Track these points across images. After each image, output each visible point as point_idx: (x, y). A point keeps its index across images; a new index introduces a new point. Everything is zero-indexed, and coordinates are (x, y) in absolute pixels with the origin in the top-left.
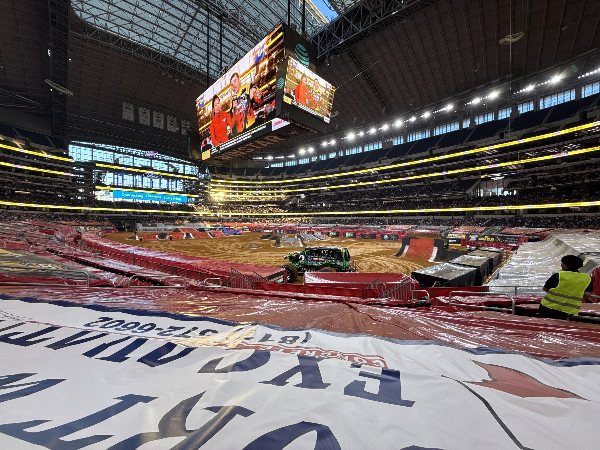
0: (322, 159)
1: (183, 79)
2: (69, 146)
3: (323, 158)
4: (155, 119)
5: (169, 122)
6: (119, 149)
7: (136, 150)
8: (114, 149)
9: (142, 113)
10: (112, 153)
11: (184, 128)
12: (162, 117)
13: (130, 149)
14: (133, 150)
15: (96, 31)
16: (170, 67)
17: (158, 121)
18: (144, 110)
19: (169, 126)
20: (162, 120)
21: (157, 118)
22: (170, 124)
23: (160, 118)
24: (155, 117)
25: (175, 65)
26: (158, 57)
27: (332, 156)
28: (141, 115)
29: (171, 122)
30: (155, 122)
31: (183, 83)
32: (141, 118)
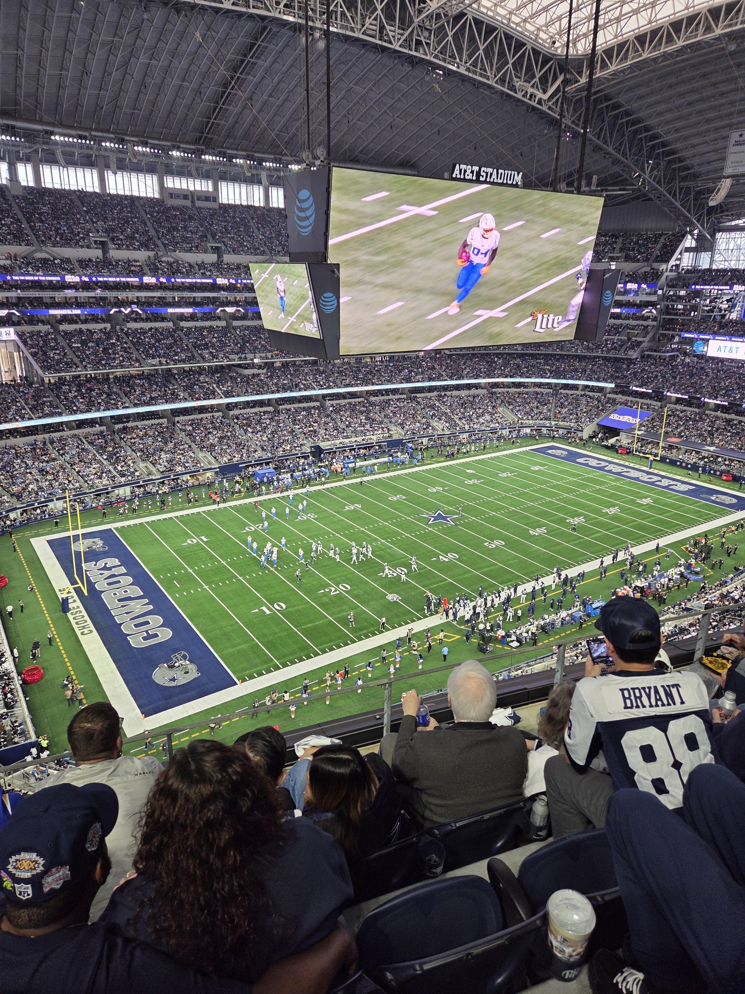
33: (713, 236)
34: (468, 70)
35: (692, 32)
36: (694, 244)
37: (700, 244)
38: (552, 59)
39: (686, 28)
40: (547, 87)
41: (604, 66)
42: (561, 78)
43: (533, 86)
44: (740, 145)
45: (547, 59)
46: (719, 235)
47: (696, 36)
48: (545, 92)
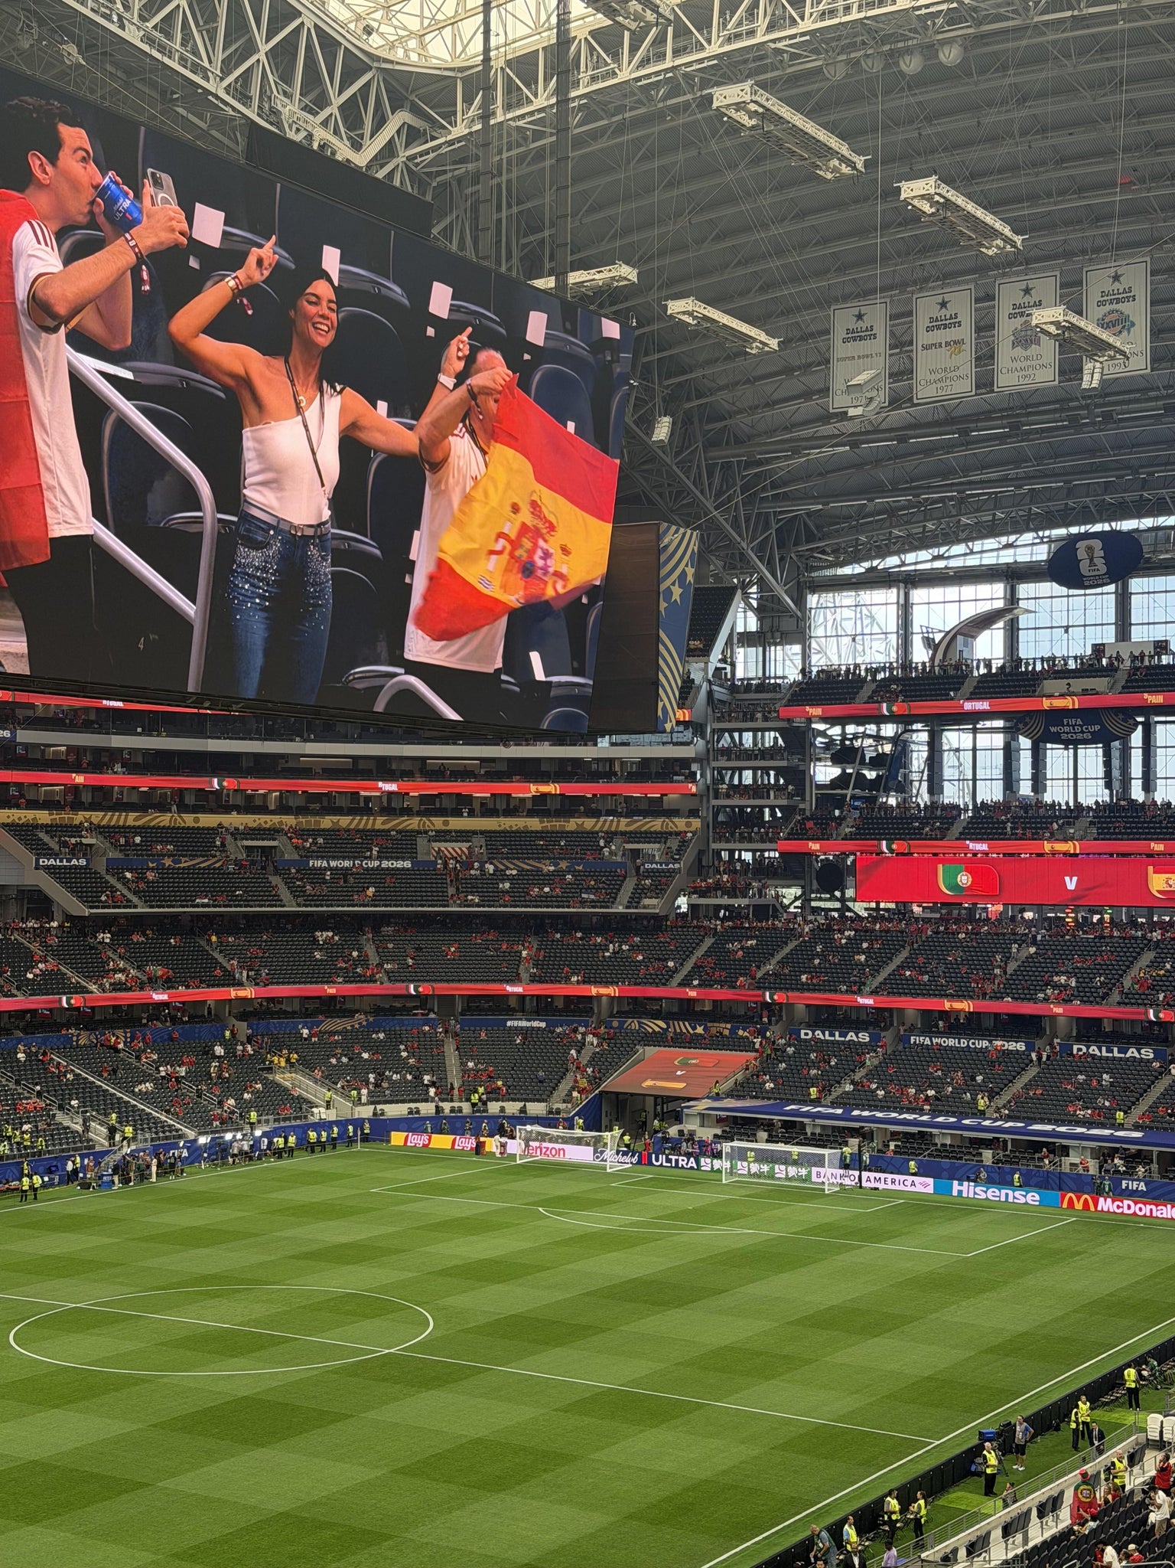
4: (1006, 331)
9: (936, 324)
16: (806, 25)
17: (1027, 337)
18: (943, 305)
21: (1019, 321)
24: (1004, 318)
28: (926, 348)
29: (1108, 308)
30: (1006, 354)
31: (950, 56)
32: (926, 364)
33: (800, 601)
34: (148, 39)
35: (740, 24)
36: (753, 624)
37: (768, 622)
38: (371, 68)
39: (722, 13)
40: (362, 136)
41: (514, 99)
42: (396, 121)
43: (325, 124)
44: (861, 338)
45: (355, 66)
46: (812, 600)
47: (751, 33)
48: (357, 146)
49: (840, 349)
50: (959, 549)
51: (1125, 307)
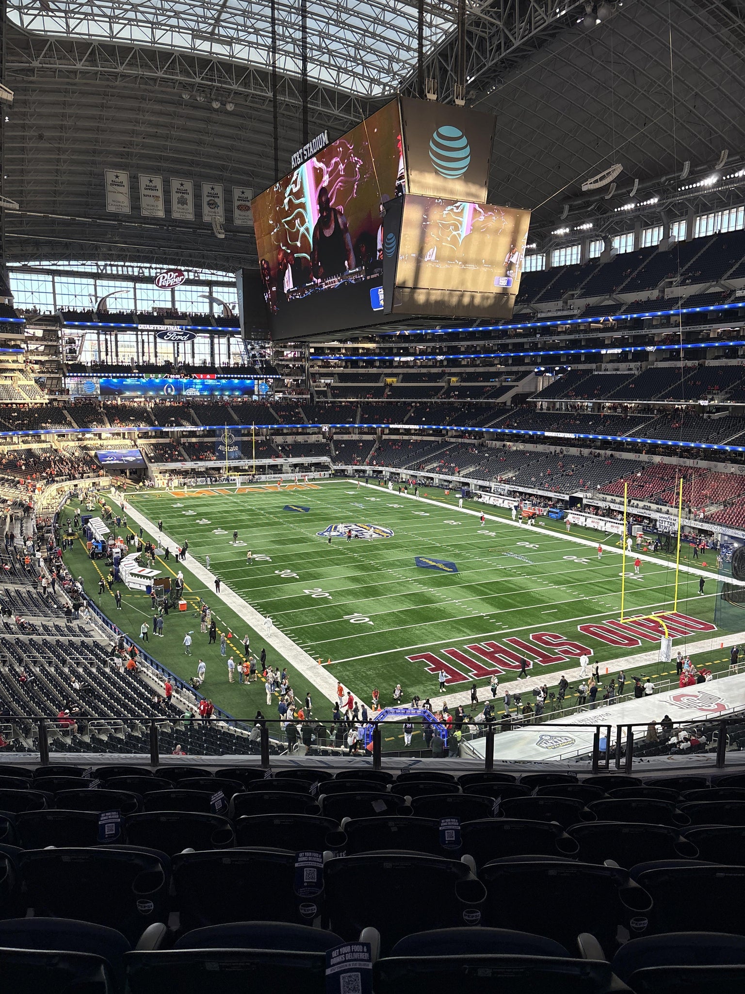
0: (622, 251)
1: (229, 100)
2: (11, 275)
3: (624, 244)
4: (175, 197)
5: (205, 199)
6: (106, 265)
7: (139, 264)
8: (94, 270)
9: (148, 188)
10: (91, 281)
11: (239, 207)
12: (190, 190)
13: (127, 264)
14: (132, 264)
15: (49, 42)
16: (198, 80)
17: (182, 202)
18: (151, 181)
19: (206, 209)
20: (190, 198)
21: (180, 195)
22: (209, 204)
23: (185, 192)
24: (174, 192)
25: (212, 69)
26: (173, 62)
27: (652, 237)
28: (144, 196)
29: (210, 198)
30: (175, 206)
31: (230, 107)
32: (145, 202)
44: (118, 185)
49: (109, 188)
50: (66, 263)
51: (216, 200)
